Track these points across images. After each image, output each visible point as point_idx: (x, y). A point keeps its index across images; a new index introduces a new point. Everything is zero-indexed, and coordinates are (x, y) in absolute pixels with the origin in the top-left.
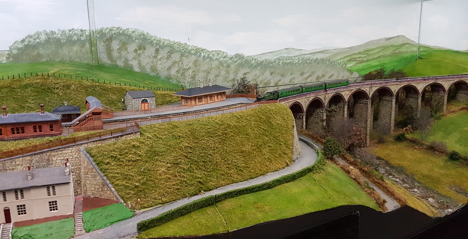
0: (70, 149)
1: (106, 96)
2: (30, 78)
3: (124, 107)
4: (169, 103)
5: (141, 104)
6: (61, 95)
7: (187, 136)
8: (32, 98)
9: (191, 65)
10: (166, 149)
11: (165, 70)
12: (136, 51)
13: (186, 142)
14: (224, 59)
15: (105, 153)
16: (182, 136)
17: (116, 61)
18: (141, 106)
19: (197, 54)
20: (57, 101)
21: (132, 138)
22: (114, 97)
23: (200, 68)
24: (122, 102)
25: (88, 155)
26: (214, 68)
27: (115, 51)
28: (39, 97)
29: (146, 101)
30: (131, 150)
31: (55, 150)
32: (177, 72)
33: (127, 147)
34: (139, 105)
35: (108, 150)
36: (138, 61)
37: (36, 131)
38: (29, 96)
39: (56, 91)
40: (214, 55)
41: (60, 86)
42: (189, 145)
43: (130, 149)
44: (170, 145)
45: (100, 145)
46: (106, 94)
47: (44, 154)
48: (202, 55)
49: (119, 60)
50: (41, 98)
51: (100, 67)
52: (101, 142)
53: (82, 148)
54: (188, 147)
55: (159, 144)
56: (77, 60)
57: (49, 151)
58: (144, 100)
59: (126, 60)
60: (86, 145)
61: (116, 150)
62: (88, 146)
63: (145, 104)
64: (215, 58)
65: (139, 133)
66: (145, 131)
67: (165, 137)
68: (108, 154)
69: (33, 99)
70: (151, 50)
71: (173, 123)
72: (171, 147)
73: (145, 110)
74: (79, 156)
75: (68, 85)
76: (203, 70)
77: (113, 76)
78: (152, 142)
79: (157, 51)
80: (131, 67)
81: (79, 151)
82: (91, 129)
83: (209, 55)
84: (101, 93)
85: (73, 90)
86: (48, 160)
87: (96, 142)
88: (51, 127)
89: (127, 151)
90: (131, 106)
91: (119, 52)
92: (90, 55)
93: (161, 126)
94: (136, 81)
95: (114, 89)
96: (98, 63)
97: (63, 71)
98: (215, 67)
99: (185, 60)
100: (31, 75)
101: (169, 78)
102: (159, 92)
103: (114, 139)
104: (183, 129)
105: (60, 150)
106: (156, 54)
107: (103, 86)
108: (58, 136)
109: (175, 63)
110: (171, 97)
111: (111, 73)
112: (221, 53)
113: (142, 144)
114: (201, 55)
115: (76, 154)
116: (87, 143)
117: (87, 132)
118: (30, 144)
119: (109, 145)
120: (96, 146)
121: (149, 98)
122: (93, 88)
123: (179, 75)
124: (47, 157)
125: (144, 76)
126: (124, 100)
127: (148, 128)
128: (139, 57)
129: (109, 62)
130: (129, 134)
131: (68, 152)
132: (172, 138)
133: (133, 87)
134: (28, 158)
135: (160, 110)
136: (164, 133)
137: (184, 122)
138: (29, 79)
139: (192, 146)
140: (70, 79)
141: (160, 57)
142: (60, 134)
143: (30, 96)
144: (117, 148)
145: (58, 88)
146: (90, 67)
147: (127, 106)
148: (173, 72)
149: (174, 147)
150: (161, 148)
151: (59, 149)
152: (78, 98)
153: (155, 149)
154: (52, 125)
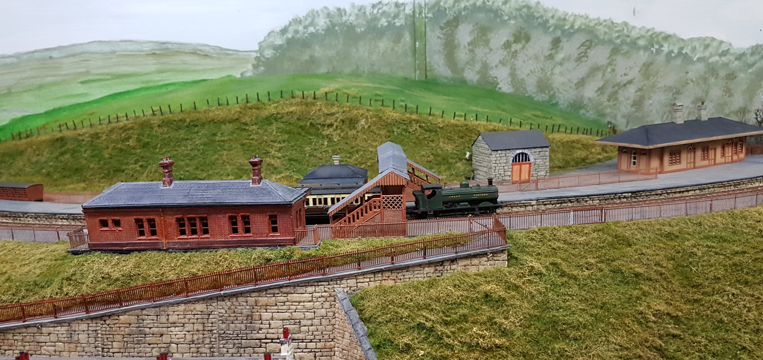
0: (310, 289)
1: (431, 144)
2: (278, 102)
3: (469, 171)
4: (583, 164)
5: (512, 165)
6: (336, 140)
7: (661, 274)
8: (279, 145)
9: (635, 73)
10: (592, 315)
11: (571, 87)
12: (507, 45)
13: (658, 297)
14: (720, 58)
15: (401, 310)
16: (646, 274)
17: (463, 70)
18: (512, 171)
19: (653, 46)
20: (327, 155)
21: (482, 268)
22: (449, 148)
23: (657, 82)
24: (466, 159)
25: (354, 313)
26: (692, 81)
27: (462, 47)
28: (293, 144)
29: (525, 157)
30: (478, 309)
31: (269, 291)
32: (599, 92)
33: (467, 297)
34: (506, 168)
35: (412, 304)
36: (511, 68)
37: (235, 231)
38: (272, 141)
39: (327, 132)
40: (694, 49)
41: (336, 121)
42: (671, 310)
43: (477, 304)
44: (604, 304)
45: (391, 283)
46: (432, 141)
47: (241, 299)
48: (666, 49)
49: (469, 69)
50: (296, 147)
51: (429, 83)
52: (394, 276)
53: (340, 289)
54: (668, 314)
55: (567, 297)
56: (384, 70)
57: (253, 291)
58: (519, 154)
59: (485, 66)
60: (352, 282)
61: (434, 307)
62: (359, 284)
63: (523, 166)
64: (697, 57)
65: (505, 256)
66: (523, 249)
67: (586, 273)
68: (409, 316)
69: (280, 149)
70: (541, 42)
71: (613, 227)
72: (608, 310)
73: (522, 182)
74: (331, 314)
75: (352, 119)
76: (663, 86)
77: (451, 100)
78: (546, 288)
79: (556, 43)
80: (494, 83)
81: (332, 299)
82: (373, 233)
83: (682, 48)
84: (420, 137)
85: (361, 130)
86: (250, 317)
87: (380, 275)
88: (273, 220)
89: (465, 311)
90: (485, 169)
91: (471, 51)
92: (410, 59)
93: (574, 236)
94: (503, 110)
95: (451, 129)
96: (426, 76)
97: (348, 89)
98: (694, 79)
99: (621, 63)
100: (282, 97)
101: (577, 105)
102: (557, 136)
103: (432, 269)
104: (648, 251)
105: (284, 290)
106: (553, 51)
107: (426, 121)
108: (288, 247)
109: (595, 69)
110: (587, 150)
111: (448, 95)
112: (715, 44)
113: (514, 293)
114: (663, 49)
115: (325, 306)
116: (355, 276)
117: (364, 239)
118: (217, 263)
119: (416, 288)
120: (380, 286)
121: (533, 150)
122: (405, 127)
123: (604, 98)
124: (248, 307)
125: (520, 101)
126: (471, 156)
127: (532, 239)
128: (513, 60)
129: (448, 73)
130: (475, 256)
131: (302, 300)
132: (612, 278)
133: (495, 124)
134: (200, 307)
135: (561, 183)
136: (584, 260)
137: (650, 225)
138: (275, 105)
139: (680, 314)
140: (359, 105)
141: (560, 56)
142: (294, 242)
143: (274, 142)
144: (438, 300)
145: (331, 125)
146: (408, 84)
147: (477, 170)
148: (589, 92)
149: (620, 311)
150: (574, 313)
151: (280, 287)
152: (371, 149)
153: (555, 313)
154: (276, 216)
